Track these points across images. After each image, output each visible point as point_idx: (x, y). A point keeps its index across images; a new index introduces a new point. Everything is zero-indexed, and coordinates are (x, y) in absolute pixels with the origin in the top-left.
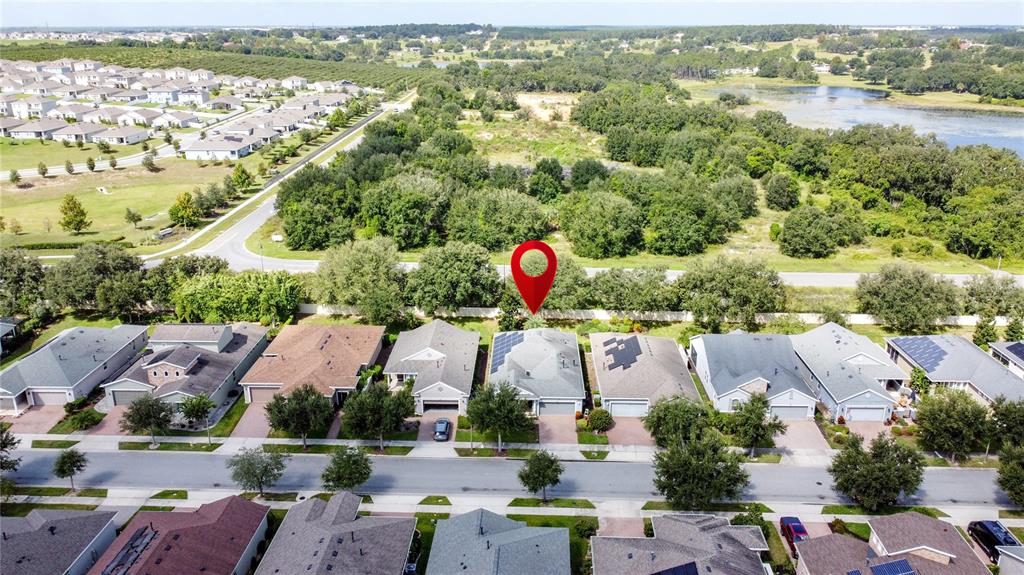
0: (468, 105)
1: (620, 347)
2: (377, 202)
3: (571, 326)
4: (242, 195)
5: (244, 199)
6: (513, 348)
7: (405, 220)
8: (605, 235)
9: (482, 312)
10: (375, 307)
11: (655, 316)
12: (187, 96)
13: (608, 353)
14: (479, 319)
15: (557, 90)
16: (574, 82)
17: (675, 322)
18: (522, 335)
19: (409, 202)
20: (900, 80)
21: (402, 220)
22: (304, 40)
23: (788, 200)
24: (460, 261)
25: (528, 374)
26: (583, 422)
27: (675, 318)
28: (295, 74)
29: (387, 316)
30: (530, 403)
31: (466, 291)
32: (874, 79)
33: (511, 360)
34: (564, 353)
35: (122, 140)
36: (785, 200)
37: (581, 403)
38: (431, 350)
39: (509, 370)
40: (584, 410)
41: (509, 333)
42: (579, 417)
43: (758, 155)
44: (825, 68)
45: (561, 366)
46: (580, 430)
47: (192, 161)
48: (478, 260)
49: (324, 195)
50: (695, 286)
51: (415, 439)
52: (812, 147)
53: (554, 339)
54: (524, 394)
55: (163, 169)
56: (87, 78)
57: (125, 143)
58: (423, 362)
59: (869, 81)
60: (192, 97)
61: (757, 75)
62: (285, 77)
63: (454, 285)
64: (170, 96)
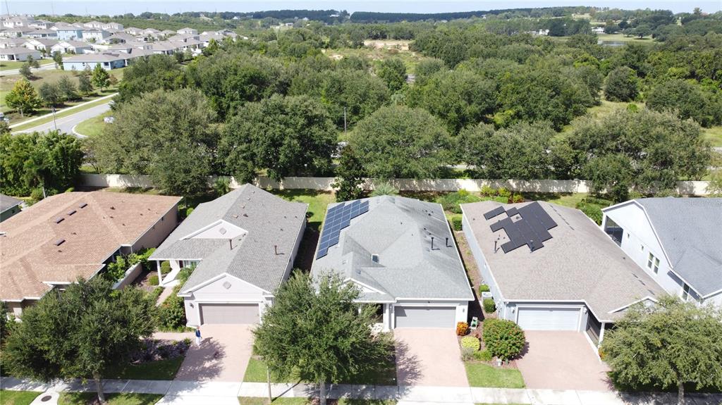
0: (324, 46)
1: (514, 219)
2: (214, 81)
3: (430, 199)
4: (100, 93)
5: (101, 96)
6: (353, 222)
7: (241, 97)
8: (458, 110)
9: (316, 183)
10: (169, 172)
11: (538, 186)
12: (89, 34)
13: (494, 228)
14: (312, 193)
15: (396, 38)
16: (410, 32)
17: (564, 194)
18: (367, 202)
19: (245, 76)
20: (664, 33)
21: (238, 97)
22: (206, 19)
23: (628, 92)
24: (287, 114)
25: (375, 259)
26: (471, 342)
27: (562, 189)
28: (189, 27)
29: (185, 183)
30: (380, 310)
31: (293, 151)
32: (641, 35)
33: (348, 239)
34: (430, 228)
35: (12, 57)
36: (626, 91)
37: (466, 307)
38: (226, 224)
39: (345, 253)
40: (469, 320)
41: (347, 203)
42: (464, 332)
43: (585, 61)
44: (600, 30)
45: (429, 246)
46: (467, 357)
47: (68, 72)
48: (309, 114)
49: (164, 80)
50: (592, 147)
51: (171, 378)
52: (635, 53)
53: (413, 209)
54: (368, 294)
55: (40, 78)
56: (13, 24)
57: (15, 60)
58: (213, 241)
59: (637, 37)
60: (94, 35)
61: (548, 34)
62: (179, 29)
63: (275, 143)
64: (76, 34)
